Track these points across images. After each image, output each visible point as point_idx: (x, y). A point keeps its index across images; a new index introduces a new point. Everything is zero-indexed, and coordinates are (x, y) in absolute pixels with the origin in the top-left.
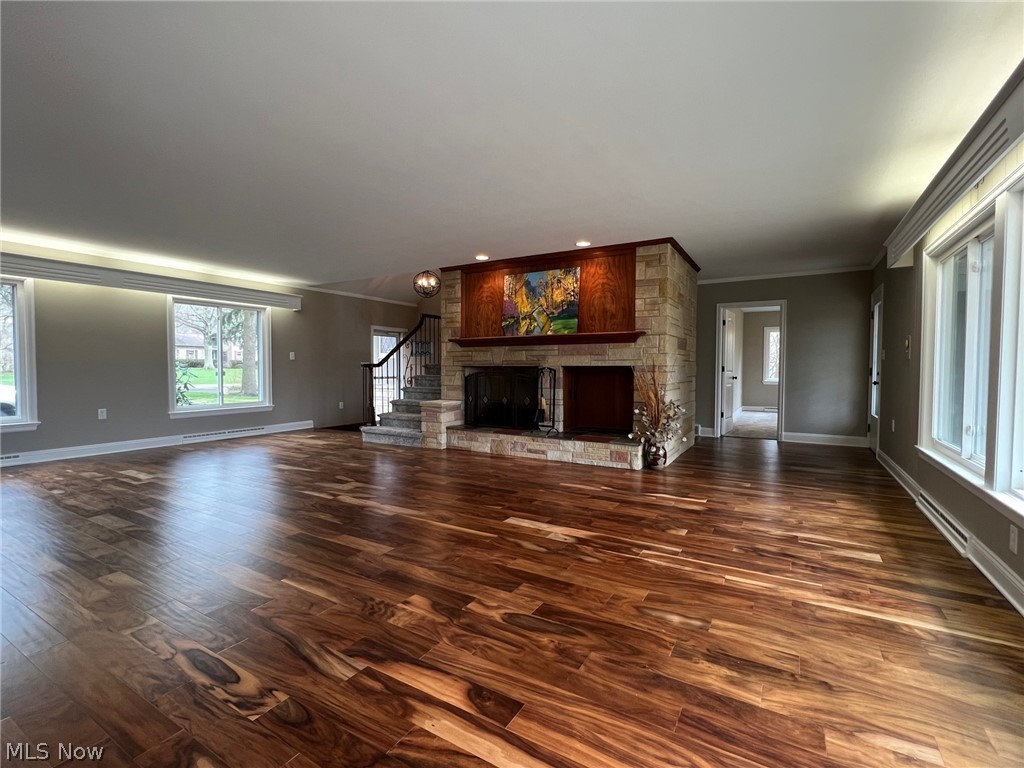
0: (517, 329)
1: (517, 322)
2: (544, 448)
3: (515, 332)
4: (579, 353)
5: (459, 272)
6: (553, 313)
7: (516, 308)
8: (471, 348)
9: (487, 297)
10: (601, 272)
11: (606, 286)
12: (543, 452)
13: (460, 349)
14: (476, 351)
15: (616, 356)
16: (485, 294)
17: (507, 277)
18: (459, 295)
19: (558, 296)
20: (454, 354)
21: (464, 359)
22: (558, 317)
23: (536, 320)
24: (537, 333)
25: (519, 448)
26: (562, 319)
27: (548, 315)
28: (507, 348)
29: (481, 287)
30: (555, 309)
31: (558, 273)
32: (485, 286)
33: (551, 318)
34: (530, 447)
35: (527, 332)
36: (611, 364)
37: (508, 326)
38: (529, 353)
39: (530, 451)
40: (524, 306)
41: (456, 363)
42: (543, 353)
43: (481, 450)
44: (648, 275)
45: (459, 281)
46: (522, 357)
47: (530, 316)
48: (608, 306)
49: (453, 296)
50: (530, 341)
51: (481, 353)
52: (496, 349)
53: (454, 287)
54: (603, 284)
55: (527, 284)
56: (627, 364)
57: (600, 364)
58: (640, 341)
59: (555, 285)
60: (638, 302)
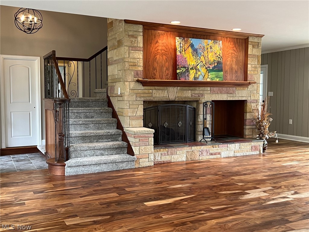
0: (188, 76)
1: (188, 70)
2: (219, 151)
3: (187, 78)
4: (221, 93)
5: (141, 26)
6: (209, 67)
7: (186, 61)
8: (151, 88)
9: (161, 50)
10: (231, 46)
11: (233, 55)
12: (219, 153)
13: (143, 88)
14: (155, 89)
15: (239, 95)
16: (160, 48)
17: (178, 38)
18: (141, 45)
19: (212, 57)
20: (136, 91)
21: (146, 95)
22: (213, 70)
23: (200, 71)
24: (200, 79)
25: (205, 153)
26: (215, 71)
27: (206, 68)
28: (179, 88)
29: (157, 42)
30: (210, 64)
31: (210, 42)
32: (160, 41)
33: (209, 70)
34: (211, 152)
35: (195, 78)
36: (237, 99)
37: (181, 73)
38: (193, 92)
39: (212, 154)
40: (191, 61)
41: (139, 99)
42: (201, 92)
43: (180, 160)
44: (254, 52)
45: (142, 34)
46: (188, 94)
47: (195, 68)
48: (234, 66)
49: (136, 45)
50: (196, 84)
51: (160, 91)
52: (171, 89)
53: (136, 38)
54: (232, 53)
55: (192, 46)
56: (244, 99)
57: (231, 99)
58: (250, 87)
59: (209, 49)
60: (249, 66)
